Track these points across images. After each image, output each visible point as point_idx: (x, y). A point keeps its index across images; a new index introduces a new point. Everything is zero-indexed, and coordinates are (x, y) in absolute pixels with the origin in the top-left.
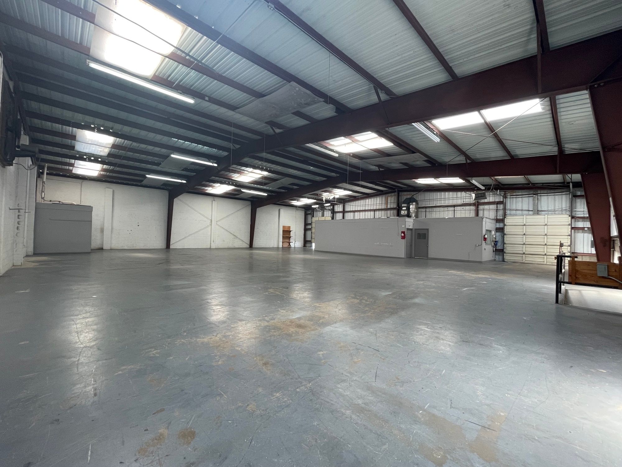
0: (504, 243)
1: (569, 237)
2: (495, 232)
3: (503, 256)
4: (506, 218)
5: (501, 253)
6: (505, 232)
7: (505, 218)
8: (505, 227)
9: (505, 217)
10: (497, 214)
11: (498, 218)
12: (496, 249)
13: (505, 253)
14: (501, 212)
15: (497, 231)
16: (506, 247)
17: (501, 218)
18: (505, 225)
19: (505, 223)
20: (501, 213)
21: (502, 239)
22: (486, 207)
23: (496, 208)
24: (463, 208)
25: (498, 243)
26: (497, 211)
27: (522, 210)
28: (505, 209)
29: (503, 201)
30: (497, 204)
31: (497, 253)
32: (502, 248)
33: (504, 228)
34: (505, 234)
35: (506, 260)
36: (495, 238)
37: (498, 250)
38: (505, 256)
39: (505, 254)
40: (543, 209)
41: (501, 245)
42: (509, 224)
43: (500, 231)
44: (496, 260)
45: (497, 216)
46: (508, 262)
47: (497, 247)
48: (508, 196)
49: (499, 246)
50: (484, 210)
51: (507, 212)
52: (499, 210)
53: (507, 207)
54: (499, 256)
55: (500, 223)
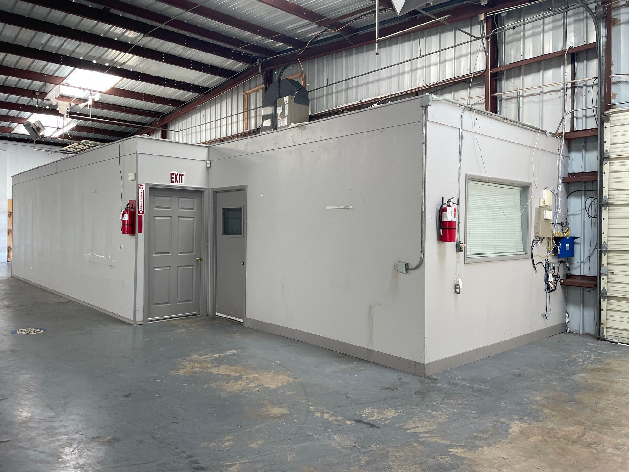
0: (601, 249)
3: (599, 309)
4: (608, 120)
5: (589, 296)
6: (605, 193)
7: (604, 123)
8: (606, 167)
9: (605, 120)
10: (573, 109)
11: (579, 126)
12: (567, 277)
13: (606, 297)
14: (590, 96)
15: (573, 188)
16: (610, 268)
17: (592, 124)
18: (603, 158)
19: (606, 147)
20: (588, 101)
21: (594, 230)
22: (530, 81)
23: (567, 82)
25: (577, 248)
26: (573, 92)
29: (597, 44)
30: (573, 62)
31: (575, 293)
32: (594, 273)
33: (602, 173)
34: (602, 204)
35: (608, 334)
36: (566, 226)
37: (578, 280)
38: (603, 314)
39: (604, 304)
41: (590, 257)
42: (622, 151)
43: (586, 191)
44: (568, 331)
45: (575, 119)
46: (616, 343)
47: (576, 265)
48: (620, 14)
49: (582, 260)
50: (519, 92)
51: (615, 95)
52: (580, 90)
53: (619, 69)
54: (583, 308)
55: (586, 150)
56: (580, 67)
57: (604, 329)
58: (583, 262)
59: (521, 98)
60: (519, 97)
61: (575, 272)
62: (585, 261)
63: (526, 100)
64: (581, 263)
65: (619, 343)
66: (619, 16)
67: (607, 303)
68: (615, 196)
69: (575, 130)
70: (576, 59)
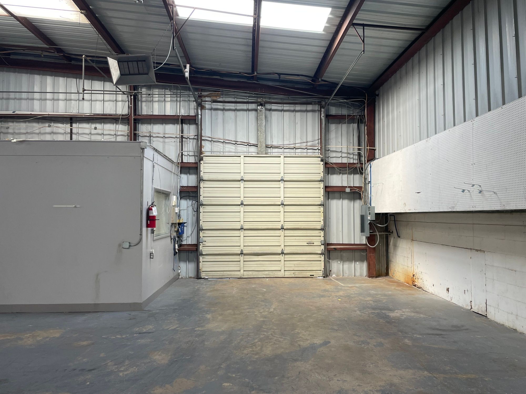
0: (199, 229)
1: (322, 209)
2: (177, 198)
3: (198, 263)
5: (192, 255)
6: (201, 198)
7: (200, 161)
8: (202, 185)
9: (201, 159)
10: (182, 150)
11: (185, 160)
12: (180, 246)
13: (202, 255)
14: (191, 144)
15: (183, 195)
16: (205, 239)
17: (192, 160)
18: (200, 180)
19: (202, 174)
20: (190, 147)
21: (195, 218)
22: (157, 128)
23: (178, 134)
24: (96, 128)
25: (185, 228)
26: (182, 141)
27: (236, 143)
28: (199, 138)
29: (195, 116)
30: (182, 123)
31: (184, 255)
32: (194, 242)
33: (200, 188)
34: (200, 204)
35: (203, 275)
36: (179, 216)
37: (186, 247)
38: (201, 264)
39: (201, 259)
40: (275, 143)
41: (192, 233)
42: (209, 177)
43: (190, 197)
44: (180, 277)
45: (183, 156)
46: (207, 279)
47: (184, 239)
48: (206, 104)
49: (188, 236)
50: (151, 134)
51: (204, 146)
52: (186, 140)
53: (205, 133)
54: (188, 263)
55: (189, 174)
56: (185, 126)
57: (201, 272)
58: (188, 237)
59: (152, 137)
60: (150, 136)
61: (184, 243)
62: (189, 236)
63: (154, 139)
64: (187, 237)
65: (209, 278)
66: (205, 104)
67: (203, 258)
68: (206, 200)
69: (183, 162)
70: (183, 122)
